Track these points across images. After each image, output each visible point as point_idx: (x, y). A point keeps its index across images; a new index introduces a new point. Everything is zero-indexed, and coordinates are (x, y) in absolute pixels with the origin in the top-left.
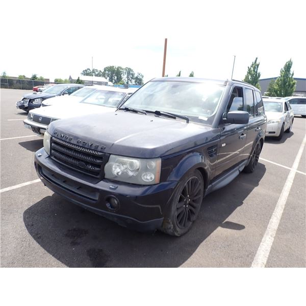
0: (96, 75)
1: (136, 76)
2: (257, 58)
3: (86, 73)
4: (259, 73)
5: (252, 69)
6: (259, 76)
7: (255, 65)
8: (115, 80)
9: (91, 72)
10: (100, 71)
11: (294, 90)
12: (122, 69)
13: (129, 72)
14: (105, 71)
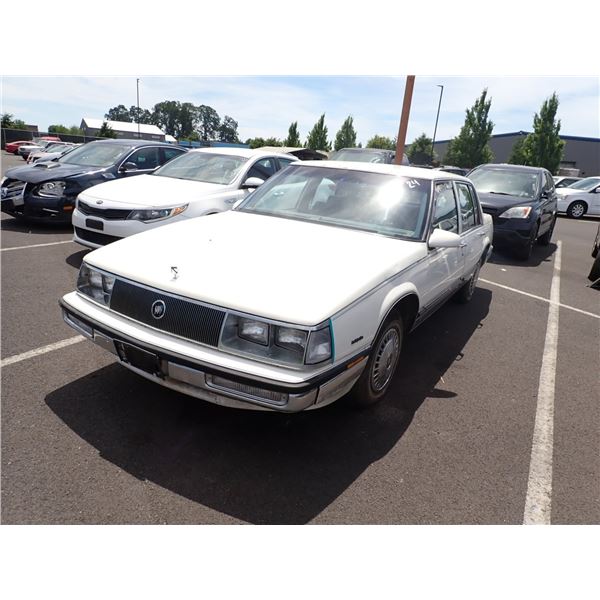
0: (139, 121)
1: (222, 122)
3: (117, 114)
4: (490, 123)
5: (475, 114)
6: (490, 129)
7: (483, 107)
8: (179, 132)
9: (127, 114)
10: (147, 112)
11: (562, 159)
12: (194, 108)
13: (208, 114)
14: (157, 111)
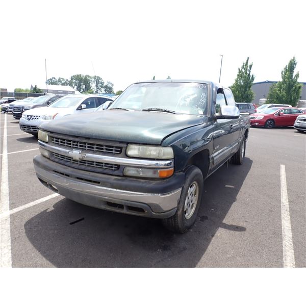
0: (63, 84)
1: (105, 84)
2: (248, 58)
3: (51, 82)
4: (253, 76)
5: (243, 71)
6: (253, 79)
8: (83, 89)
9: (56, 81)
10: (67, 80)
12: (90, 77)
13: (98, 80)
14: (72, 79)
